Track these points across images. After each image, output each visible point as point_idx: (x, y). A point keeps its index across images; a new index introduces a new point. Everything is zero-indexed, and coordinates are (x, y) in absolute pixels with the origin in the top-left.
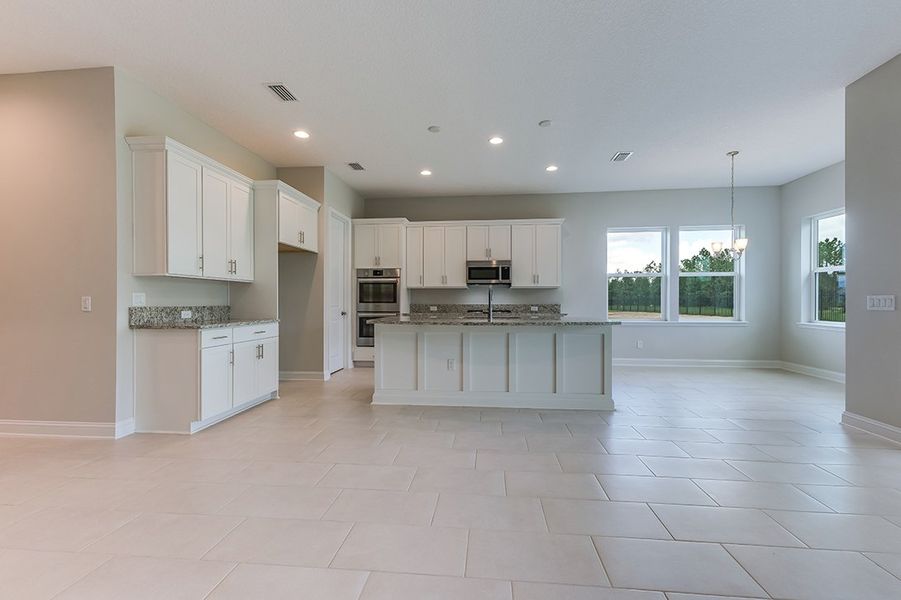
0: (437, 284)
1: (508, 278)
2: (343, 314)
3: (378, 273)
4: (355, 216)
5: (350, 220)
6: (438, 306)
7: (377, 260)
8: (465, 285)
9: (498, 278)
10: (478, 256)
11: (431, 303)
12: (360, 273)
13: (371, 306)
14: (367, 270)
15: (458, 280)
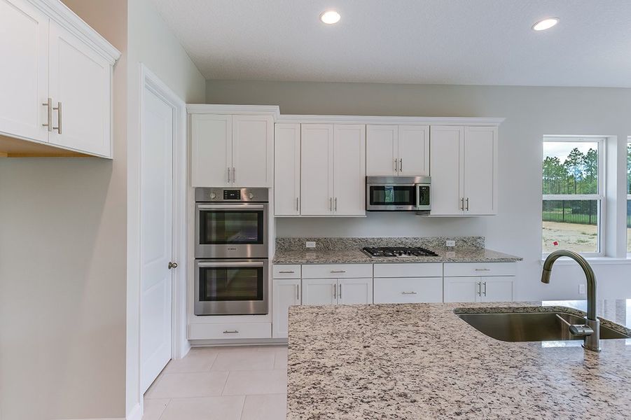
0: (321, 210)
1: (428, 203)
2: (171, 266)
3: (232, 195)
4: (190, 101)
5: (184, 105)
6: (318, 241)
7: (231, 174)
8: (363, 213)
9: (414, 203)
10: (383, 170)
11: (308, 236)
12: (203, 194)
13: (213, 250)
14: (216, 190)
15: (352, 204)
